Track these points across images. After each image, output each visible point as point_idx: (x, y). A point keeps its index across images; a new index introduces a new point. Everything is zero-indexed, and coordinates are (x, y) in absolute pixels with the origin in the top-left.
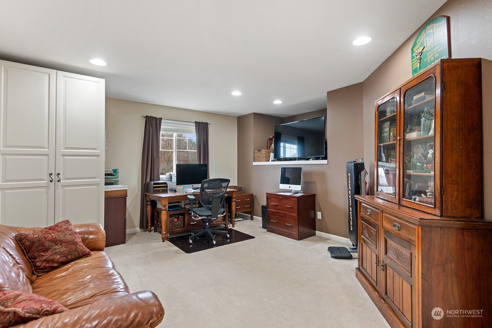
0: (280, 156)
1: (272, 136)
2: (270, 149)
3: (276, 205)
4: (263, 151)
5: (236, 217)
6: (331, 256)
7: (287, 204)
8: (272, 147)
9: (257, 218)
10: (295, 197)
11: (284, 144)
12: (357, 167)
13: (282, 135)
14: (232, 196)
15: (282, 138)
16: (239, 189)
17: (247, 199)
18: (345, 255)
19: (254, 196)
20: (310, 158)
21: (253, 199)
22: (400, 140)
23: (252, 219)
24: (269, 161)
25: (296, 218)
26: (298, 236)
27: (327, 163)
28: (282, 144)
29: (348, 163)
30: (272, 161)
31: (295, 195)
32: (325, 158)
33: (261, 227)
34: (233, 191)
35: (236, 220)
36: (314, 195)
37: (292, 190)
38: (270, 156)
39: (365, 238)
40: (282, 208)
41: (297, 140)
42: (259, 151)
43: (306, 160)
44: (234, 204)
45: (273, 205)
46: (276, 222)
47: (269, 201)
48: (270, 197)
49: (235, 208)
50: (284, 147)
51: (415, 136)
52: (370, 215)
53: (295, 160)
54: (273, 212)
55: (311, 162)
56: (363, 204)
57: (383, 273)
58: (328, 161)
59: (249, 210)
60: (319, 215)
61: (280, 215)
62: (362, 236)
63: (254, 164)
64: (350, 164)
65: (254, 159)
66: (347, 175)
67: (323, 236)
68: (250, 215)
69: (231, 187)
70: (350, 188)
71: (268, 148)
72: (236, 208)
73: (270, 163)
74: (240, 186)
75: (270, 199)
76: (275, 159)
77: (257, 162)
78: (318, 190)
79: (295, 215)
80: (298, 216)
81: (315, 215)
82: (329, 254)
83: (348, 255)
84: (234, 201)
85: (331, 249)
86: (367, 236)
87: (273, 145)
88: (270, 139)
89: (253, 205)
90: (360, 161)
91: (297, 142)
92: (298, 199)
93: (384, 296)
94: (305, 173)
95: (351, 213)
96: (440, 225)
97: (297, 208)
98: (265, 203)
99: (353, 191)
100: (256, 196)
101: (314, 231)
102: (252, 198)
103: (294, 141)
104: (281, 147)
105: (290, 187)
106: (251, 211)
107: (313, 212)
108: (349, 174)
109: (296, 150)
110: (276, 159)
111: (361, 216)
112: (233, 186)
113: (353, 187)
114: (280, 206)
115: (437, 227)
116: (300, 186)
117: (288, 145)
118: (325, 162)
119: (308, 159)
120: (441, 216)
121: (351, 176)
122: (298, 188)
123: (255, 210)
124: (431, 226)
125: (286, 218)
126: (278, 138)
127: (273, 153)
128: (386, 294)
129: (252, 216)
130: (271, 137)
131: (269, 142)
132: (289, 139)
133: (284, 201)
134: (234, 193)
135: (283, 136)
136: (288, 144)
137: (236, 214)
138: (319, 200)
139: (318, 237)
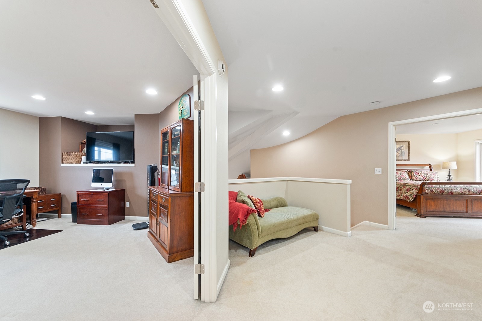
0: (94, 159)
1: (85, 141)
2: (82, 153)
3: (88, 200)
4: (74, 154)
5: (37, 217)
6: (134, 229)
7: (98, 198)
8: (85, 151)
9: (66, 215)
10: (106, 192)
11: (99, 148)
12: (153, 169)
13: (96, 140)
14: (33, 197)
15: (96, 143)
16: (42, 190)
17: (54, 199)
18: (143, 226)
19: (63, 195)
20: (121, 162)
21: (61, 198)
22: (169, 154)
23: (59, 217)
24: (80, 163)
25: (107, 208)
26: (109, 221)
27: (134, 166)
28: (96, 149)
29: (148, 166)
30: (84, 163)
31: (106, 191)
32: (133, 162)
33: (71, 222)
34: (33, 192)
35: (37, 221)
36: (124, 190)
37: (104, 187)
38: (82, 158)
39: (152, 211)
40: (94, 202)
41: (112, 146)
42: (69, 153)
43: (118, 163)
44: (34, 204)
45: (84, 200)
46: (87, 214)
47: (80, 198)
48: (80, 194)
49: (36, 209)
50: (99, 152)
51: (175, 153)
52: (155, 197)
53: (108, 163)
54: (84, 207)
55: (122, 165)
56: (152, 191)
57: (159, 227)
58: (135, 165)
59: (56, 209)
60: (128, 204)
61: (92, 208)
62: (151, 211)
63: (62, 165)
64: (149, 167)
65: (62, 161)
66: (147, 174)
67: (131, 219)
68: (57, 214)
69: (30, 189)
70: (148, 183)
71: (80, 151)
72: (38, 209)
73: (82, 165)
74: (43, 187)
75: (81, 196)
76: (87, 162)
77: (66, 163)
78: (127, 186)
79: (106, 206)
80: (108, 207)
81: (125, 204)
82: (133, 228)
83: (146, 226)
84: (35, 202)
85: (134, 226)
86: (153, 210)
87: (85, 149)
88: (82, 143)
89: (61, 203)
90: (155, 165)
91: (112, 147)
92: (108, 193)
93: (159, 240)
94: (116, 174)
95: (149, 199)
96: (179, 196)
97: (108, 201)
98: (75, 200)
99: (150, 185)
100: (65, 195)
101: (124, 216)
102: (59, 198)
103: (110, 147)
104: (95, 151)
105: (102, 185)
106: (58, 210)
107: (123, 202)
108: (148, 174)
109: (111, 154)
110: (89, 162)
111: (151, 199)
112: (33, 188)
113: (150, 182)
114: (91, 201)
115: (178, 197)
116: (111, 184)
117: (103, 150)
118: (133, 165)
119: (119, 163)
120: (181, 192)
121: (149, 175)
122: (109, 185)
123: (63, 209)
124: (175, 197)
125: (98, 210)
126: (91, 143)
127: (86, 156)
128: (160, 238)
129: (60, 215)
130: (83, 141)
131: (80, 146)
132: (105, 145)
133: (95, 196)
134: (34, 194)
135: (97, 142)
136: (102, 148)
137: (37, 214)
138: (128, 193)
139: (126, 220)
